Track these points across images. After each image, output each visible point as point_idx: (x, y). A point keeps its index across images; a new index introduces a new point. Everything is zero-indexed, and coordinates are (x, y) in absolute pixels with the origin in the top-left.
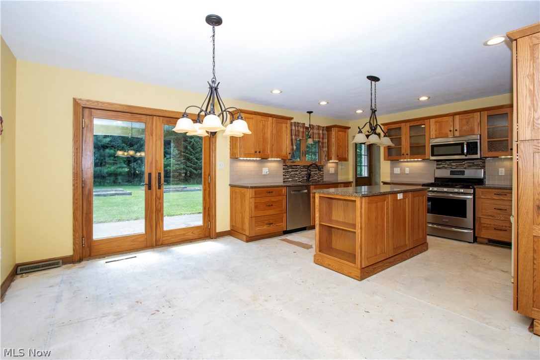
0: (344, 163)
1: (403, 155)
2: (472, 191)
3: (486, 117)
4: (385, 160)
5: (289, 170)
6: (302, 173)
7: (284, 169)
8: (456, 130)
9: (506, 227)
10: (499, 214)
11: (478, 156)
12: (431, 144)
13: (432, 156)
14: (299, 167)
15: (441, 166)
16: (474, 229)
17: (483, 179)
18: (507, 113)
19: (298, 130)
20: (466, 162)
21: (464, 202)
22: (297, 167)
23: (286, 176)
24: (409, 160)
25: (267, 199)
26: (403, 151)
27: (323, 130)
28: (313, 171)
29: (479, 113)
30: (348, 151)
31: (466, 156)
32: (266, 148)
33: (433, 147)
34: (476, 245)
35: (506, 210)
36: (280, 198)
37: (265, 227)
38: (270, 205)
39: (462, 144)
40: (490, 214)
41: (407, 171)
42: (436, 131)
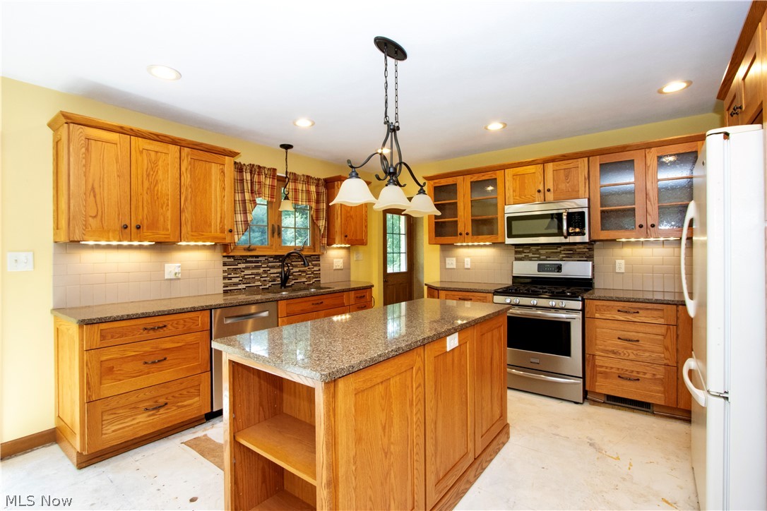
0: (361, 248)
1: (461, 234)
2: (578, 305)
3: (599, 166)
4: (430, 243)
5: (240, 266)
6: (272, 271)
7: (225, 264)
8: (549, 190)
9: (638, 372)
10: (626, 348)
11: (586, 239)
12: (506, 216)
13: (508, 237)
14: (263, 259)
15: (523, 255)
16: (584, 378)
17: (591, 279)
18: (633, 160)
19: (260, 183)
20: (563, 248)
21: (565, 326)
22: (260, 259)
23: (230, 279)
24: (470, 244)
25: (147, 347)
26: (460, 228)
27: (317, 186)
28: (296, 266)
29: (587, 159)
30: (366, 227)
31: (566, 238)
32: (161, 219)
33: (510, 220)
34: (588, 408)
35: (638, 341)
36: (190, 338)
37: (142, 418)
38: (158, 361)
39: (559, 216)
40: (610, 348)
42: (514, 191)
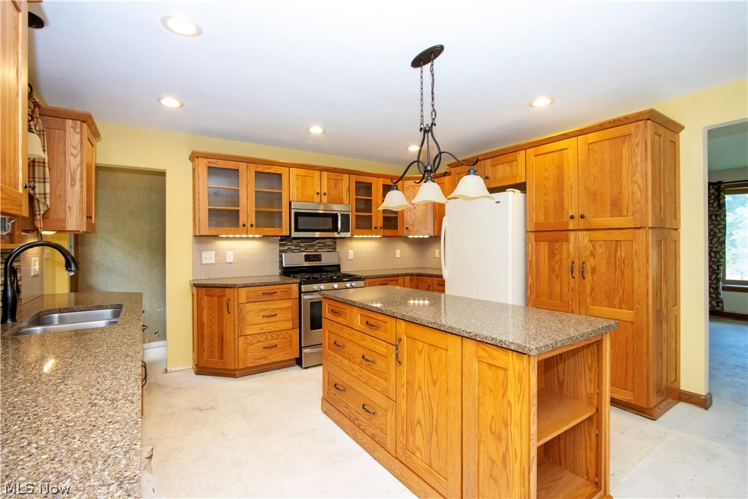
15: (287, 247)
41: (230, 257)
